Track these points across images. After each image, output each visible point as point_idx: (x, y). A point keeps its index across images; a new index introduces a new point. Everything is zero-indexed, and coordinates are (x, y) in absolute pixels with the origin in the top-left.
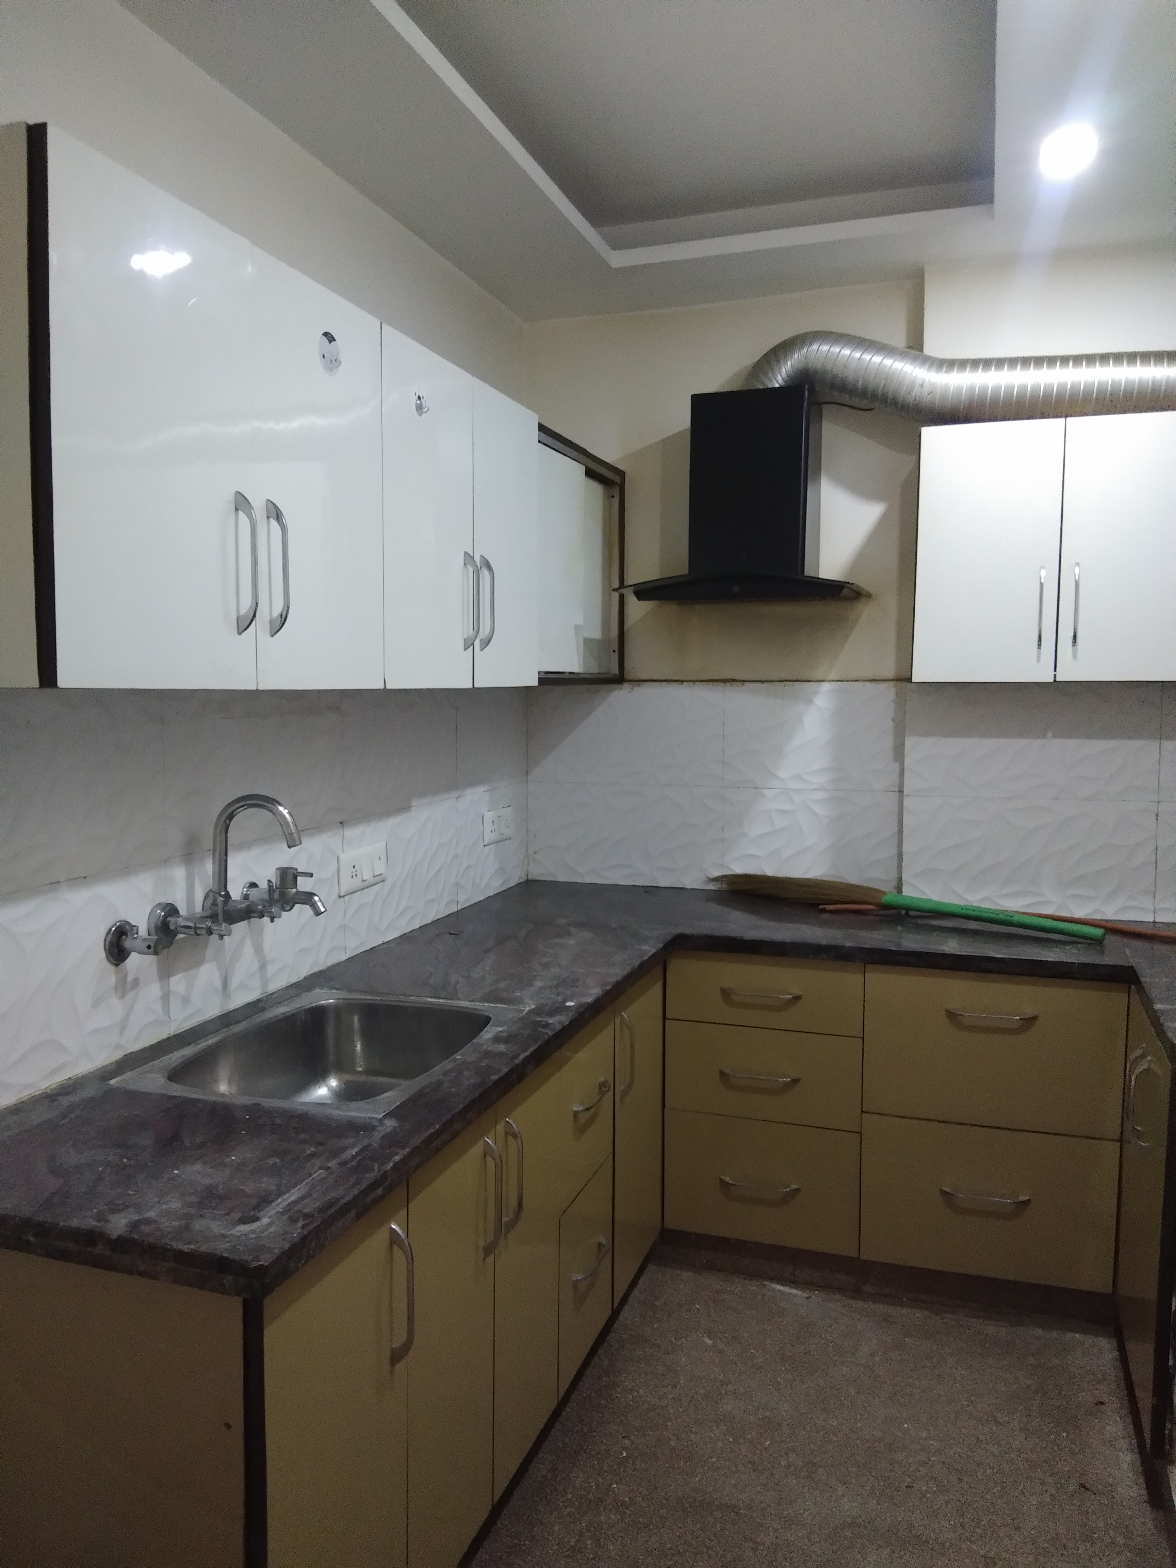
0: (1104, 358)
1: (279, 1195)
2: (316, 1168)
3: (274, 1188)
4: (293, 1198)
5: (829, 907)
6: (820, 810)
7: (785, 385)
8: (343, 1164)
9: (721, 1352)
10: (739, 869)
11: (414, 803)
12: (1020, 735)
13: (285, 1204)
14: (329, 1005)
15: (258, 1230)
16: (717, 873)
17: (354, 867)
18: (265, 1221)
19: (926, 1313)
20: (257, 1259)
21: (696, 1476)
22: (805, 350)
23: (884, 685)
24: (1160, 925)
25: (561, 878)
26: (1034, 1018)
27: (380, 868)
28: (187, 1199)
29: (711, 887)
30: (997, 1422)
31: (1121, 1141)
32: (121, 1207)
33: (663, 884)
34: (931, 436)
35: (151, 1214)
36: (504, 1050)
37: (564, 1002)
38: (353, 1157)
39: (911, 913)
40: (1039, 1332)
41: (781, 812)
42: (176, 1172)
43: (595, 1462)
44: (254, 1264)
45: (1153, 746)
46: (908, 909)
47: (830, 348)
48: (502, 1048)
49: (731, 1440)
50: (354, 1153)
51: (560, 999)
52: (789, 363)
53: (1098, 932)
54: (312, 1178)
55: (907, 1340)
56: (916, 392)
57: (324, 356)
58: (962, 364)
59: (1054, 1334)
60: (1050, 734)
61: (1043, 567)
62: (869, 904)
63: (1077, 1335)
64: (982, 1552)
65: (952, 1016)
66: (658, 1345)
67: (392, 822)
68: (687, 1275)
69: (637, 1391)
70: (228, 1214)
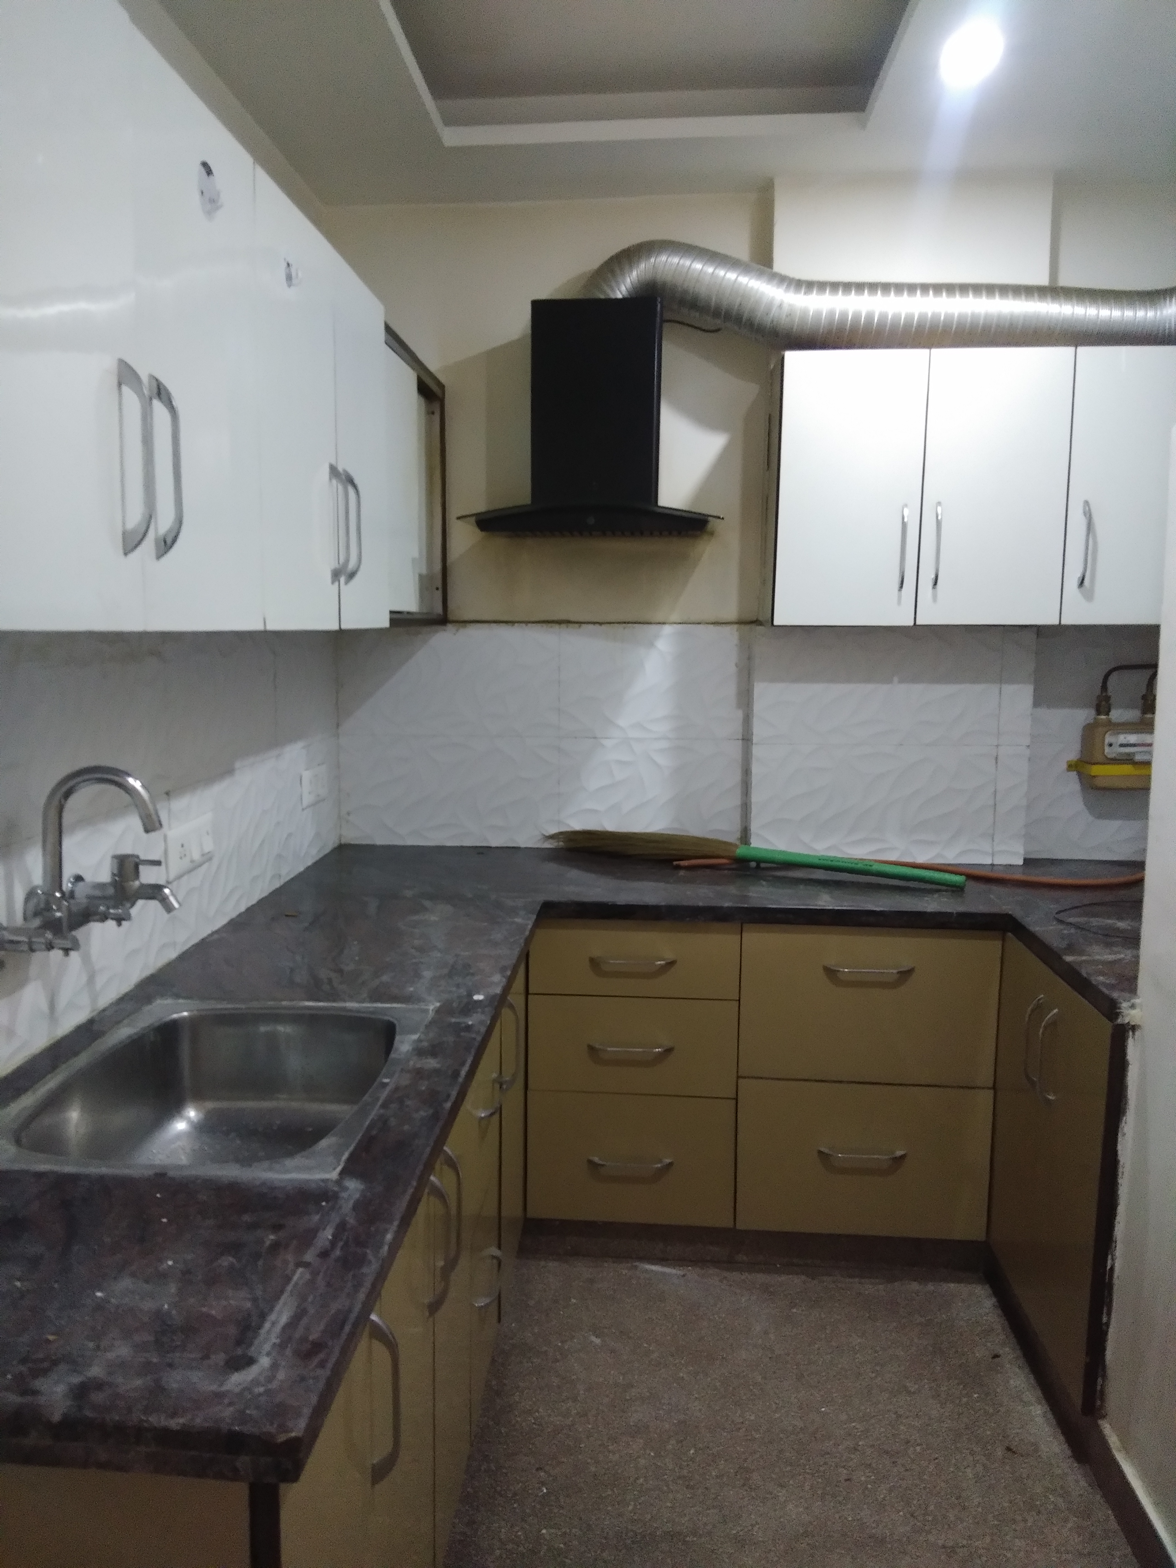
0: (964, 289)
1: (263, 1316)
2: (291, 1266)
3: (248, 1305)
4: (284, 1319)
5: (683, 863)
6: (661, 760)
7: (629, 297)
8: (324, 1254)
9: (613, 1351)
10: (577, 825)
11: (238, 765)
12: (868, 680)
13: (278, 1329)
14: (184, 1018)
15: (262, 1379)
16: (553, 830)
17: (182, 846)
18: (265, 1362)
19: (803, 1277)
20: (283, 1428)
21: (628, 1505)
22: (652, 260)
23: (727, 629)
24: (999, 867)
25: (380, 841)
26: (910, 971)
27: (209, 846)
28: (137, 1338)
29: (547, 845)
30: (909, 1393)
31: (994, 1088)
32: (46, 1365)
33: (494, 844)
34: (793, 359)
35: (96, 1371)
36: (438, 1066)
37: (470, 995)
38: (333, 1243)
39: (763, 865)
40: (915, 1286)
41: (620, 762)
42: (99, 1294)
43: (515, 1505)
44: (282, 1438)
45: (994, 688)
46: (759, 861)
47: (679, 261)
48: (432, 1063)
49: (652, 1454)
50: (330, 1237)
51: (463, 991)
52: (634, 273)
53: (959, 879)
54: (293, 1283)
55: (795, 1310)
56: (774, 311)
57: (202, 193)
58: (822, 286)
59: (930, 1287)
60: (896, 679)
61: (906, 505)
62: (723, 857)
63: (952, 1285)
64: (940, 1542)
65: (831, 973)
66: (546, 1352)
67: (217, 789)
68: (552, 1265)
69: (538, 1411)
70: (206, 1357)
